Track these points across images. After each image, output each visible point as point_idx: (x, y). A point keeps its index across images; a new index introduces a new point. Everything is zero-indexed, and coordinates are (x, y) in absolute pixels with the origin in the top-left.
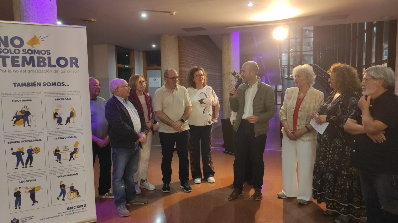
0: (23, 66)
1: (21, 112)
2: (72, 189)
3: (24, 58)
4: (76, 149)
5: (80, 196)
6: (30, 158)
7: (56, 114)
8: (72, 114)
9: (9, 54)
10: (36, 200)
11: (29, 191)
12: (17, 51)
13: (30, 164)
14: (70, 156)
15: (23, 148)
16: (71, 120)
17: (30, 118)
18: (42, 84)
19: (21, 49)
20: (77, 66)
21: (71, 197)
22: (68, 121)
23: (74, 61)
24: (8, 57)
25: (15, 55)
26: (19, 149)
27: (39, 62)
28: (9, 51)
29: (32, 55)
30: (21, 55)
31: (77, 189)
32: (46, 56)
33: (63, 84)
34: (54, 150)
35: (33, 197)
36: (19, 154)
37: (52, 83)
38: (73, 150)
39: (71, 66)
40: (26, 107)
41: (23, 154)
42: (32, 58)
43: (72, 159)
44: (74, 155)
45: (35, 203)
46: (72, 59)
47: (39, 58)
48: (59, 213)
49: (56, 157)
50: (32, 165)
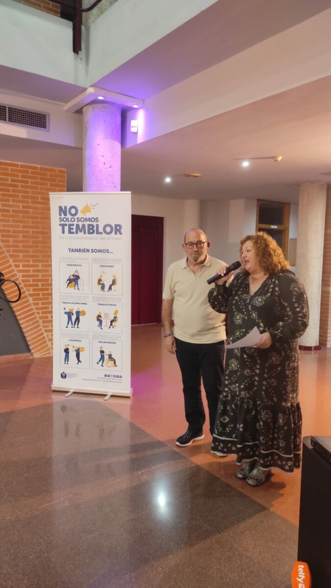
0: (77, 233)
1: (73, 275)
2: (110, 356)
3: (78, 226)
4: (115, 317)
5: (116, 366)
6: (78, 319)
7: (100, 280)
8: (114, 282)
9: (67, 223)
10: (80, 360)
11: (76, 350)
12: (73, 220)
13: (78, 325)
14: (109, 323)
15: (72, 309)
16: (113, 287)
17: (79, 281)
18: (90, 251)
19: (76, 217)
20: (121, 233)
21: (109, 365)
22: (110, 288)
23: (118, 228)
24: (66, 225)
25: (71, 223)
26: (70, 309)
27: (89, 229)
28: (67, 220)
29: (84, 223)
30: (75, 223)
31: (114, 358)
32: (95, 224)
33: (108, 251)
34: (97, 315)
35: (78, 356)
36: (69, 314)
37: (99, 250)
38: (112, 318)
39: (116, 233)
40: (76, 271)
41: (73, 314)
42: (84, 226)
43: (112, 327)
44: (113, 323)
45: (80, 363)
46: (116, 226)
47: (89, 225)
48: (98, 378)
49: (98, 323)
50: (79, 326)
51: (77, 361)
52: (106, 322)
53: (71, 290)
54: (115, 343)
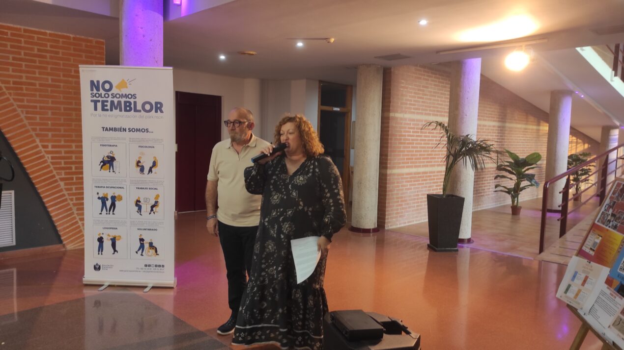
0: (111, 110)
1: (108, 157)
2: (151, 245)
3: (112, 102)
4: (156, 202)
5: (158, 254)
6: (113, 205)
7: (139, 162)
8: (154, 164)
9: (100, 99)
10: (116, 249)
11: (111, 239)
12: (107, 96)
13: (113, 211)
14: (150, 209)
15: (107, 194)
16: (153, 169)
17: (115, 163)
18: (127, 130)
19: (110, 93)
20: (162, 112)
21: (150, 254)
22: (150, 171)
23: (159, 106)
24: (99, 101)
25: (105, 99)
26: (104, 194)
27: (126, 106)
28: (100, 95)
29: (120, 99)
30: (110, 99)
31: (156, 246)
32: (132, 100)
33: (147, 130)
34: (135, 200)
35: (114, 245)
36: (103, 200)
37: (137, 129)
38: (153, 203)
39: (156, 111)
40: (111, 152)
41: (107, 200)
42: (119, 102)
43: (152, 212)
44: (154, 209)
46: (157, 103)
47: (126, 102)
48: (137, 268)
49: (137, 208)
50: (114, 213)
51: (113, 251)
52: (146, 208)
53: (106, 173)
54: (156, 230)
